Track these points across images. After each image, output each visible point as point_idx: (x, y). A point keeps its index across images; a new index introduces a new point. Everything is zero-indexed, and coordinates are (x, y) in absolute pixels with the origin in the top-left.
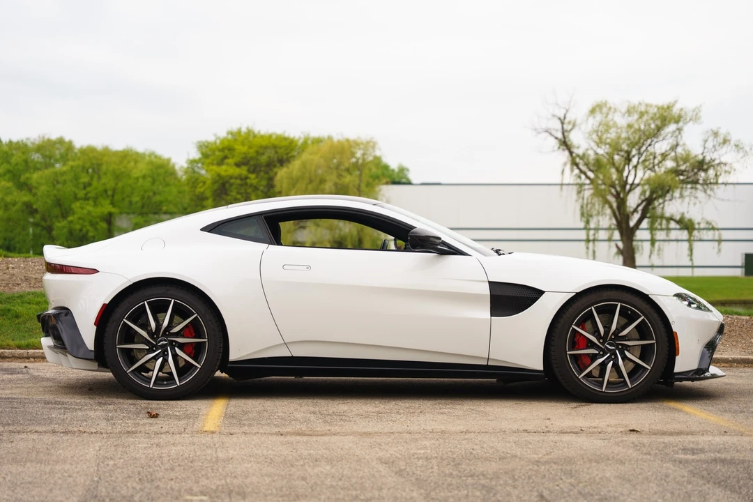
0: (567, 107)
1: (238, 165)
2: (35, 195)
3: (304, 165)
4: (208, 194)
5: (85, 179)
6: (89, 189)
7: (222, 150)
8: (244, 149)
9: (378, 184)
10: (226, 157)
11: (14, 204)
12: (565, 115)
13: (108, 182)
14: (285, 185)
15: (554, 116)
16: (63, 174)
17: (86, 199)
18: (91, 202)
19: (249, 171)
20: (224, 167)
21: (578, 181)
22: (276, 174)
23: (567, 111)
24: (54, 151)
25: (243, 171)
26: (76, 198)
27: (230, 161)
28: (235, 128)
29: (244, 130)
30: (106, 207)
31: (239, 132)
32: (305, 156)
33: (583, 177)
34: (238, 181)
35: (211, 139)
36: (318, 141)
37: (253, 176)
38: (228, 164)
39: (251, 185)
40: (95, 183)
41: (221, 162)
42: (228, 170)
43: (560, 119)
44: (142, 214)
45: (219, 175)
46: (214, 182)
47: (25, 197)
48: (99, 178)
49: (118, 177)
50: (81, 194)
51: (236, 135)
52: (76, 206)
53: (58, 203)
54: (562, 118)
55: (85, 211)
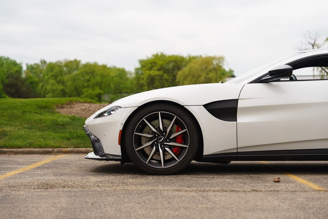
0: (315, 38)
1: (159, 70)
2: (65, 86)
3: (190, 70)
4: (145, 84)
5: (87, 77)
6: (90, 82)
7: (151, 63)
8: (161, 62)
9: (225, 77)
10: (152, 67)
11: (56, 90)
12: (314, 42)
13: (98, 79)
14: (181, 79)
15: (309, 43)
16: (77, 75)
17: (88, 87)
18: (91, 88)
19: (164, 72)
20: (152, 71)
21: (321, 74)
22: (177, 74)
23: (315, 40)
24: (73, 65)
25: (161, 73)
26: (84, 87)
27: (155, 68)
28: (155, 53)
29: (159, 54)
30: (98, 91)
31: (157, 55)
32: (191, 65)
33: (323, 71)
34: (159, 78)
36: (194, 58)
37: (165, 75)
38: (154, 70)
39: (165, 79)
40: (92, 80)
41: (150, 69)
42: (154, 72)
43: (312, 44)
44: (115, 94)
45: (150, 75)
46: (148, 78)
47: (61, 87)
48: (94, 77)
49: (103, 76)
50: (86, 84)
51: (156, 56)
52: (85, 90)
53: (76, 89)
54: (313, 43)
55: (88, 93)
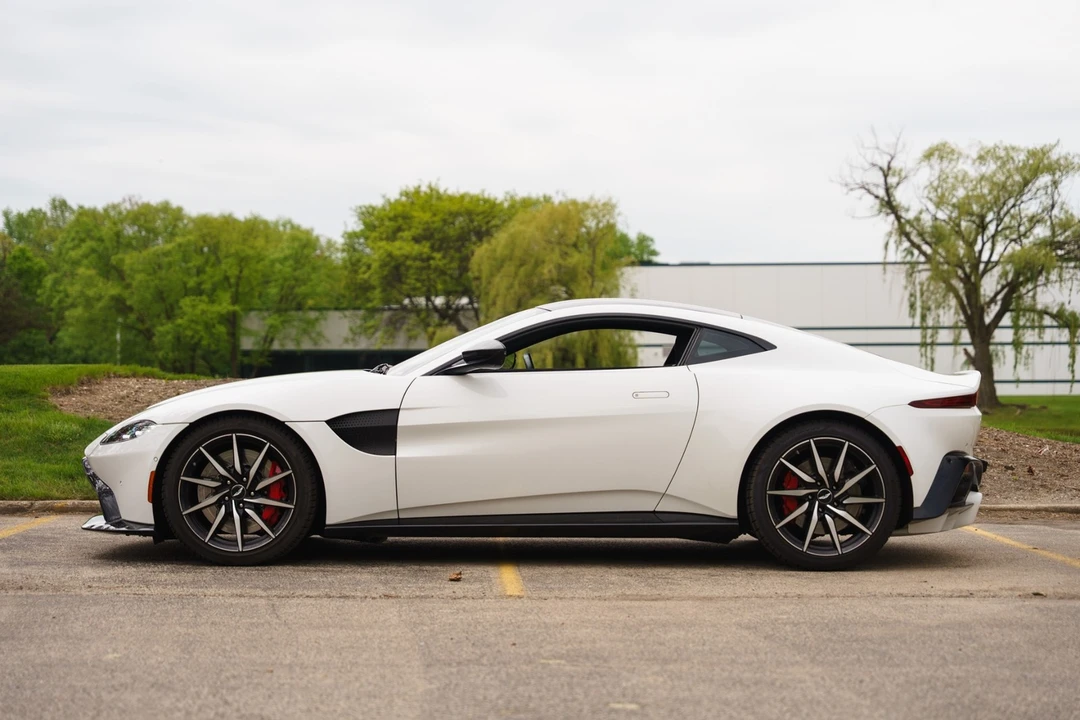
0: (892, 152)
1: (416, 240)
2: (128, 286)
3: (512, 243)
4: (375, 281)
5: (198, 262)
6: (203, 277)
7: (394, 219)
8: (426, 217)
9: (618, 266)
10: (399, 229)
11: (100, 298)
12: (889, 163)
13: (229, 267)
15: (874, 165)
16: (167, 254)
17: (198, 291)
18: (204, 298)
19: (432, 248)
20: (398, 244)
21: (909, 258)
22: (473, 254)
23: (892, 159)
24: (156, 221)
25: (424, 248)
26: (186, 292)
27: (406, 234)
28: (411, 187)
29: (424, 188)
30: (225, 306)
31: (417, 191)
32: (514, 227)
33: (916, 252)
34: (418, 263)
35: (378, 202)
36: (527, 203)
37: (438, 255)
38: (403, 239)
39: (436, 269)
40: (210, 270)
41: (392, 236)
42: (403, 247)
43: (881, 169)
44: (279, 311)
45: (390, 255)
46: (383, 265)
47: (114, 290)
48: (218, 262)
49: (243, 261)
50: (192, 283)
51: (413, 197)
52: (186, 303)
53: (160, 296)
54: (885, 168)
55: (198, 311)
